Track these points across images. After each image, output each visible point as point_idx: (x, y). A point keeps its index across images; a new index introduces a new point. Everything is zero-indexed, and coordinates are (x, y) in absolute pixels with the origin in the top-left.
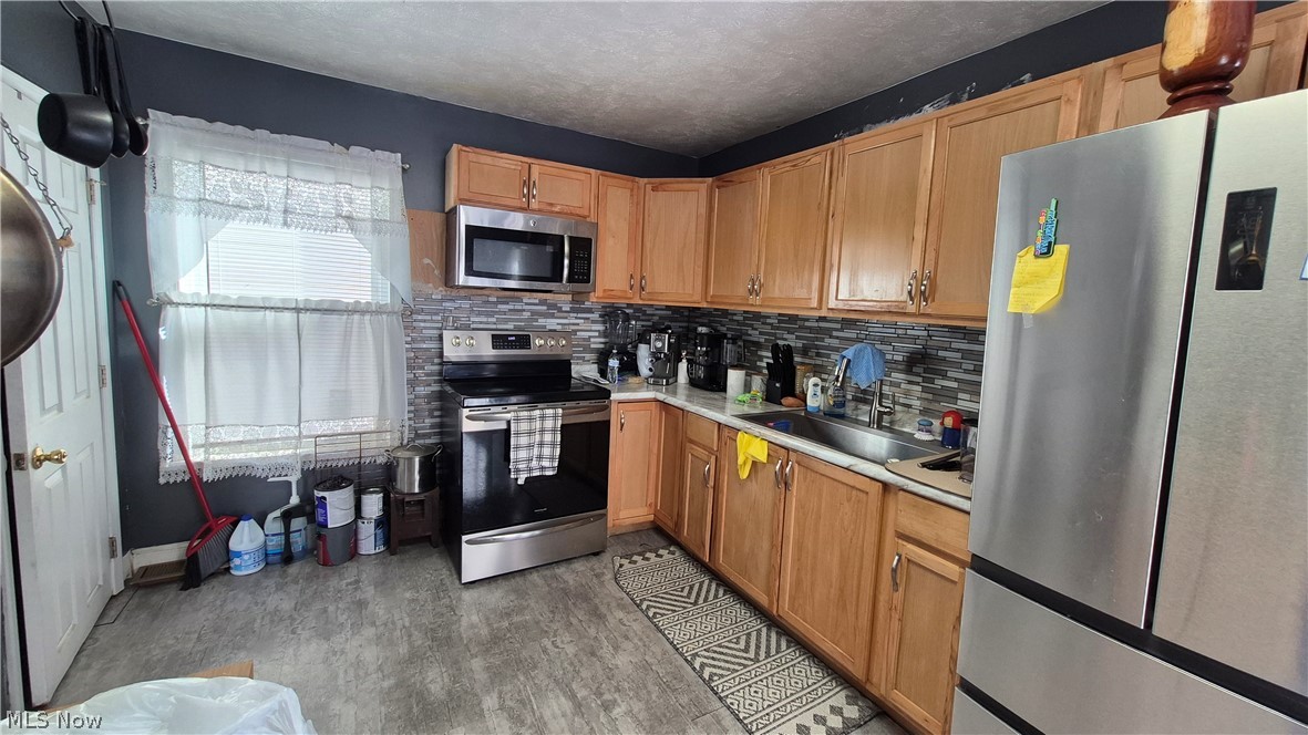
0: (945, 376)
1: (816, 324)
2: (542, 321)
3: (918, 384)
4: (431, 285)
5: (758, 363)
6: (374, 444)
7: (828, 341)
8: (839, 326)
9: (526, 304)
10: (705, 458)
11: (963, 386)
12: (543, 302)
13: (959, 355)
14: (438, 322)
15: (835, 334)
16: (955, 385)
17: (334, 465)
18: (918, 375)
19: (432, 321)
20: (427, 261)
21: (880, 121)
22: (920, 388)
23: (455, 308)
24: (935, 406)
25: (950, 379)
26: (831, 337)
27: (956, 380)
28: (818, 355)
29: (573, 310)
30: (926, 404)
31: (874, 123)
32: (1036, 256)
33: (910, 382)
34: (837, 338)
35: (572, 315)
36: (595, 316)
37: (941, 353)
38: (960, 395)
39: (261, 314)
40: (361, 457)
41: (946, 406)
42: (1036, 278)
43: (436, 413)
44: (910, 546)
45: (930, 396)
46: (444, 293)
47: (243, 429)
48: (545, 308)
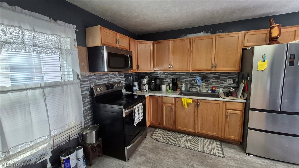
0: (209, 81)
1: (179, 73)
2: (113, 80)
3: (204, 83)
4: (85, 72)
5: (163, 83)
6: (73, 132)
7: (182, 77)
8: (185, 73)
9: (110, 75)
10: (171, 106)
11: (213, 82)
12: (113, 74)
13: (212, 77)
14: (87, 84)
15: (184, 75)
16: (212, 82)
17: (61, 145)
18: (204, 81)
19: (86, 84)
20: (83, 64)
21: (191, 34)
22: (205, 84)
23: (93, 79)
24: (208, 86)
25: (211, 81)
26: (183, 76)
27: (212, 81)
28: (180, 80)
29: (119, 75)
30: (206, 86)
31: (190, 34)
32: (262, 62)
33: (202, 83)
34: (185, 76)
35: (119, 77)
36: (123, 76)
37: (208, 77)
38: (213, 84)
39: (25, 92)
40: (69, 138)
41: (210, 86)
42: (262, 65)
43: (90, 114)
44: (229, 111)
45: (207, 85)
46: (89, 74)
47: (20, 146)
48: (113, 76)
